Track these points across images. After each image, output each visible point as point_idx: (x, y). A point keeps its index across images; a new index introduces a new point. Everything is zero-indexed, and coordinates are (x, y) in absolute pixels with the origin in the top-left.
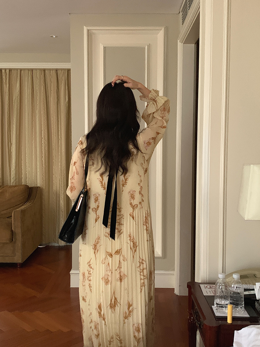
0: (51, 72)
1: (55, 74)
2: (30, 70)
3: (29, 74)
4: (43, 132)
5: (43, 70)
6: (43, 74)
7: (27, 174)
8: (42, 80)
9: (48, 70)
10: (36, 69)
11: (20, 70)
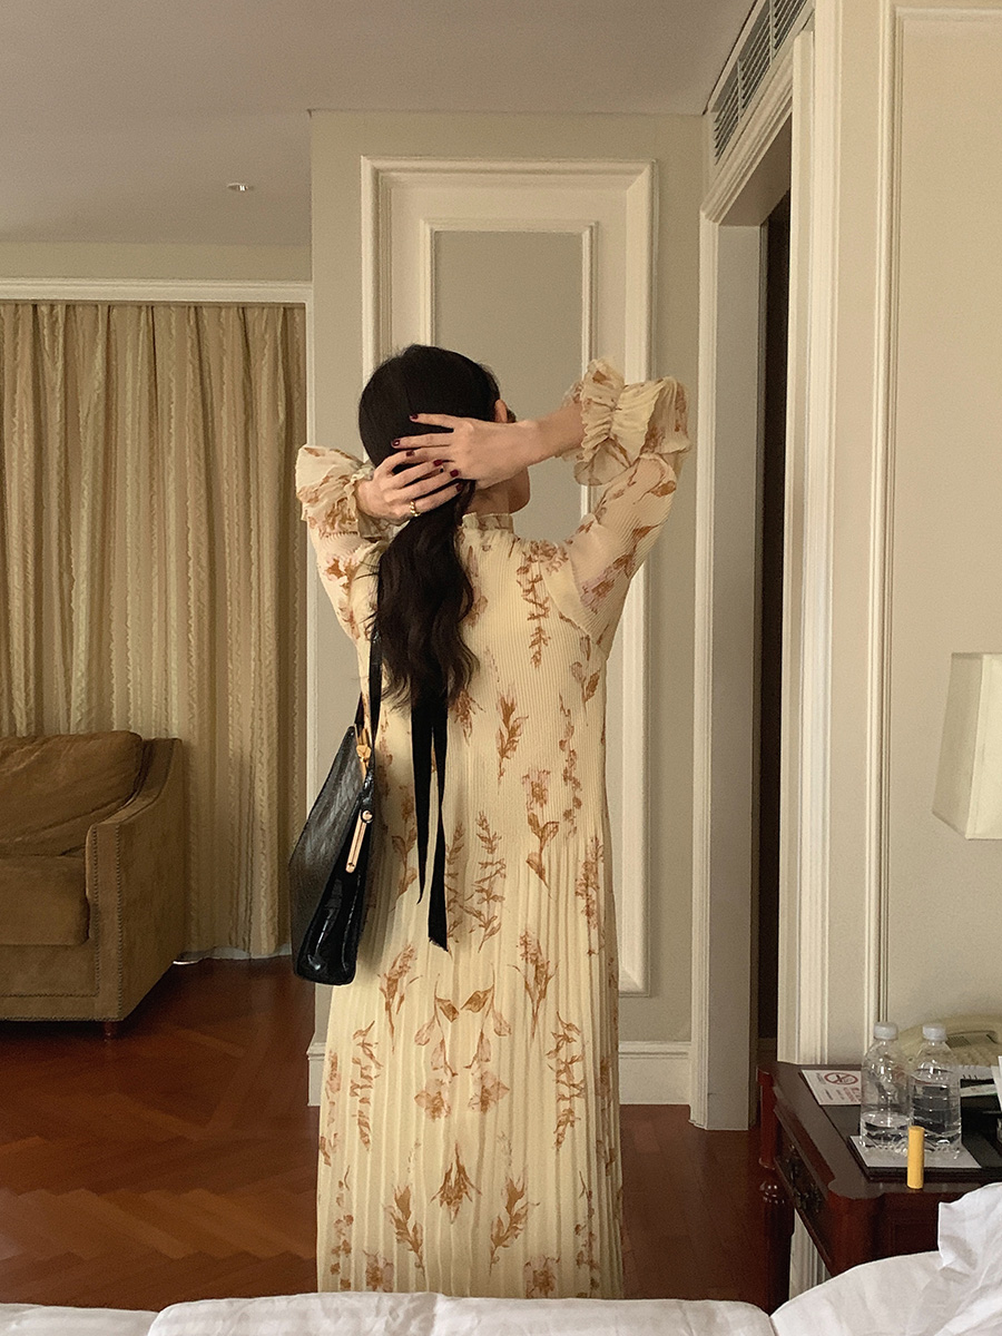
0: (223, 313)
1: (238, 324)
2: (144, 308)
3: (139, 319)
4: (190, 535)
5: (193, 309)
6: (192, 323)
7: (131, 691)
8: (189, 345)
9: (209, 307)
10: (167, 305)
11: (106, 309)
